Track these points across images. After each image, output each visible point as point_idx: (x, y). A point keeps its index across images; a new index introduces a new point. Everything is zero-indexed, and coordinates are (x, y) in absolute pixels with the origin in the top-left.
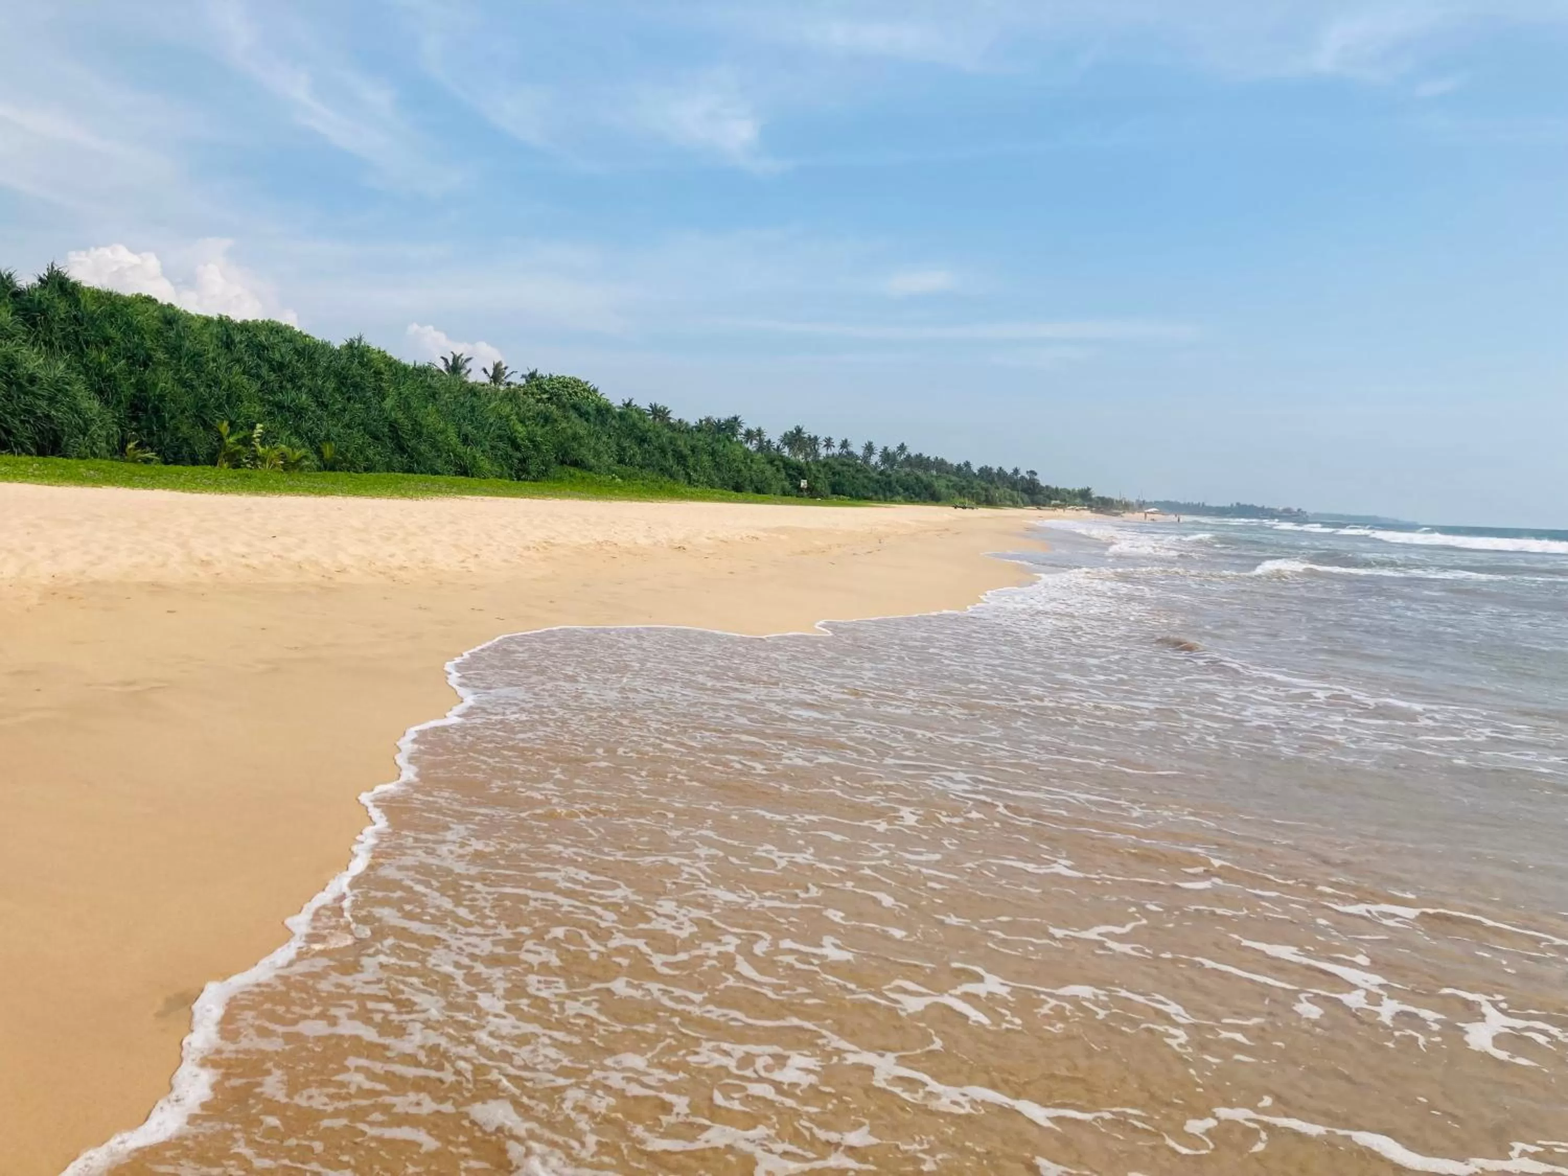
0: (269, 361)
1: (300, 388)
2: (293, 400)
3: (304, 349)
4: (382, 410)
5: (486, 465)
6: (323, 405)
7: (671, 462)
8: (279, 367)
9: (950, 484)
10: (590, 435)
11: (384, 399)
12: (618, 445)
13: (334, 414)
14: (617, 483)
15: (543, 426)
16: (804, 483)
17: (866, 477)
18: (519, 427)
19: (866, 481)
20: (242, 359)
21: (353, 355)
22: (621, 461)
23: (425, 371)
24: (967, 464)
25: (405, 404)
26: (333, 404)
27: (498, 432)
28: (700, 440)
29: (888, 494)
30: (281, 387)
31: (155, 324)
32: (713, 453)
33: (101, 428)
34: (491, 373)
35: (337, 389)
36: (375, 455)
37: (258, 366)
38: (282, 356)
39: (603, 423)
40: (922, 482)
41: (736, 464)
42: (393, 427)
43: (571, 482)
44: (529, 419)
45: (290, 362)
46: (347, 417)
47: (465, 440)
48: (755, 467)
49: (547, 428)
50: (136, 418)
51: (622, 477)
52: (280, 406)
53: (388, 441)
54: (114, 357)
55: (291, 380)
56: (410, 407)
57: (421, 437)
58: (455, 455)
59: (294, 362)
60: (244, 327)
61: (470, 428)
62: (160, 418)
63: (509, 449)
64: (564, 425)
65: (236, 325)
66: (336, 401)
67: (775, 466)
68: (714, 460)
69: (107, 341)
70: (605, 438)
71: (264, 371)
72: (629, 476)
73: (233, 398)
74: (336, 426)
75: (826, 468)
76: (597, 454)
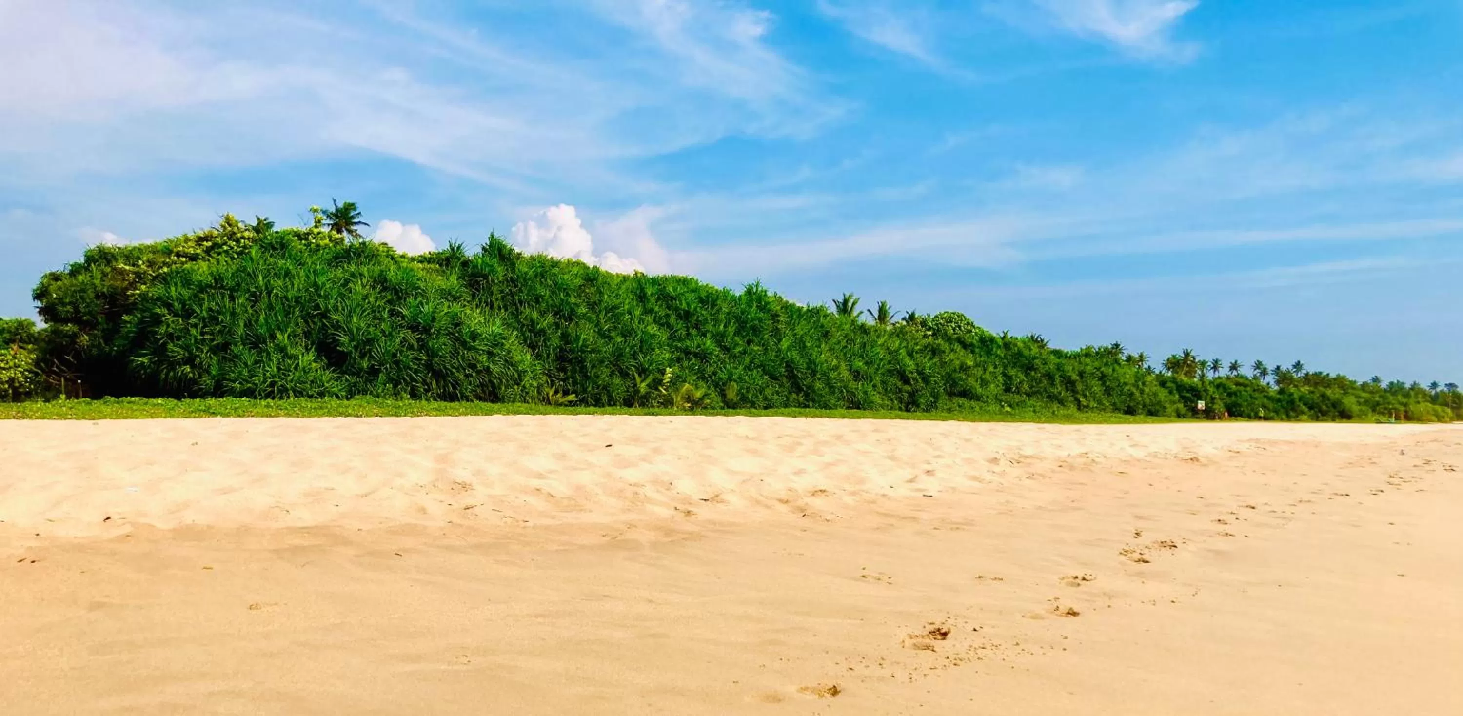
0: (676, 309)
1: (704, 335)
2: (699, 346)
3: (707, 297)
4: (779, 351)
5: (877, 398)
6: (726, 349)
7: (1059, 389)
8: (686, 316)
9: (1362, 400)
10: (977, 365)
11: (780, 340)
12: (1004, 375)
13: (735, 356)
14: (1007, 411)
15: (931, 359)
16: (1201, 405)
17: (1265, 396)
18: (908, 361)
19: (1265, 400)
20: (653, 310)
21: (751, 301)
22: (1008, 390)
23: (818, 311)
24: (1376, 380)
25: (800, 344)
26: (734, 348)
27: (888, 367)
28: (1087, 365)
29: (1292, 414)
30: (688, 334)
31: (578, 282)
32: (1103, 378)
33: (533, 378)
34: (876, 315)
35: (737, 333)
36: (773, 394)
37: (667, 316)
38: (688, 304)
39: (989, 353)
40: (1329, 399)
41: (1127, 388)
42: (790, 366)
43: (961, 412)
44: (917, 353)
45: (696, 309)
46: (747, 360)
47: (857, 375)
48: (1147, 390)
49: (935, 360)
50: (563, 370)
51: (1010, 406)
52: (687, 352)
53: (785, 380)
54: (542, 314)
55: (697, 327)
56: (805, 347)
57: (815, 375)
58: (847, 392)
59: (698, 309)
60: (655, 281)
61: (861, 364)
62: (583, 368)
63: (900, 384)
64: (952, 356)
65: (648, 279)
66: (737, 345)
67: (1166, 388)
68: (1104, 384)
69: (538, 299)
70: (991, 369)
71: (673, 319)
72: (1017, 405)
73: (645, 346)
74: (736, 368)
75: (1221, 390)
76: (984, 383)
